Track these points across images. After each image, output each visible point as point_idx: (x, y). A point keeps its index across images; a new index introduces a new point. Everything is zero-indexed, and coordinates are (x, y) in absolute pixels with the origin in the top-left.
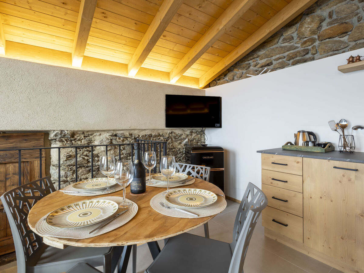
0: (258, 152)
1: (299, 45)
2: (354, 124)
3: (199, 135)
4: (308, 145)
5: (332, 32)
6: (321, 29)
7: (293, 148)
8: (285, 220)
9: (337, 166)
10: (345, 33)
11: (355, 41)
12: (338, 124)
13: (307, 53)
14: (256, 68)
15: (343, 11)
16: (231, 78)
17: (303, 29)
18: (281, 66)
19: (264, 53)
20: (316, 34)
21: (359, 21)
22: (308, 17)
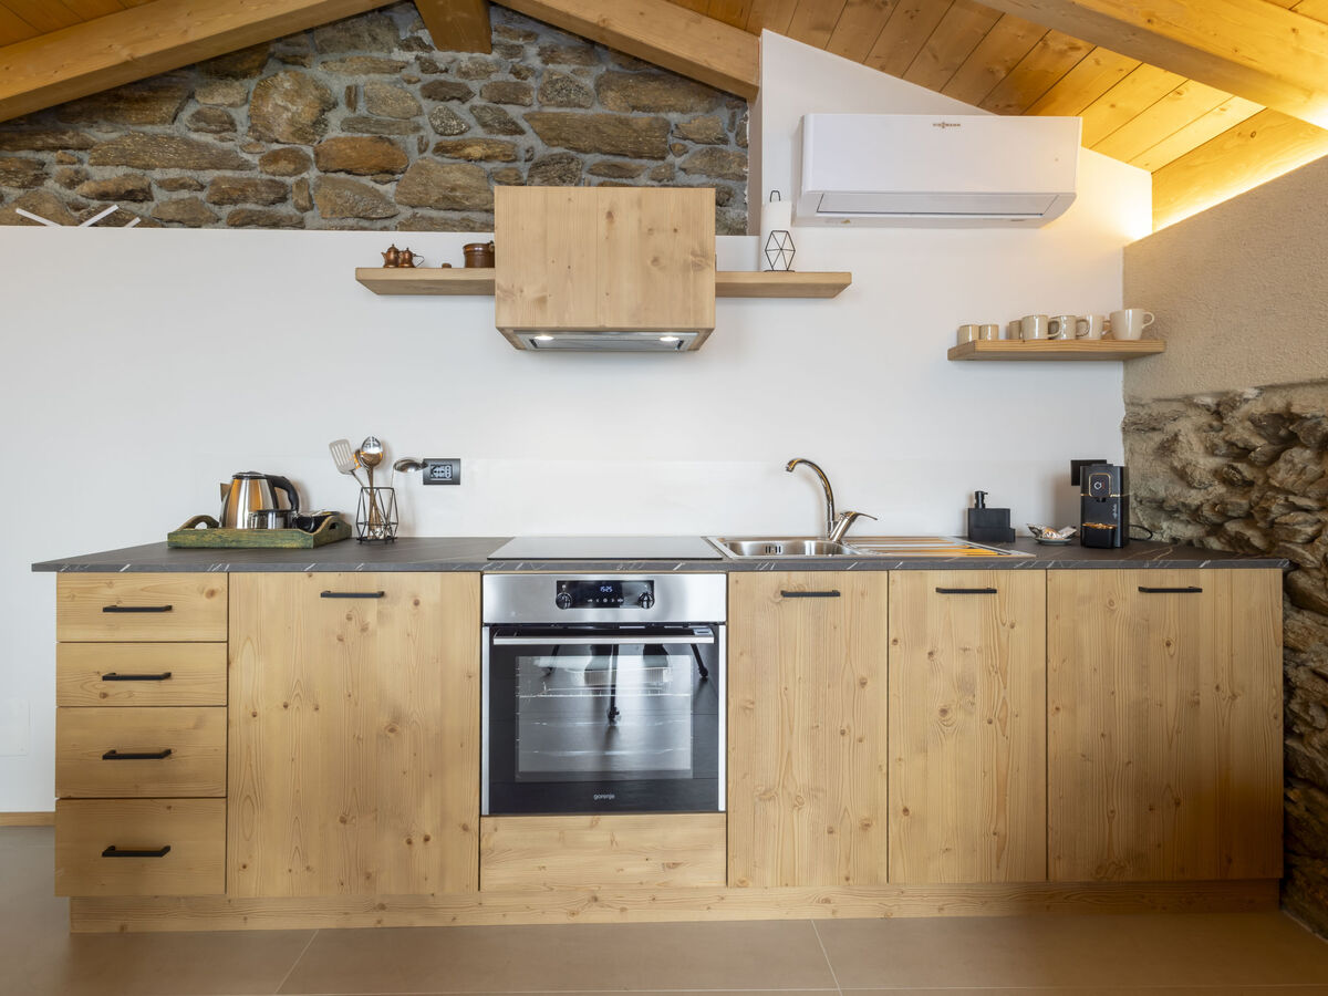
1: (254, 159)
5: (354, 154)
6: (325, 131)
9: (332, 590)
11: (412, 207)
13: (283, 199)
14: (73, 194)
15: (384, 101)
17: (268, 108)
18: (186, 217)
19: (110, 142)
20: (308, 142)
21: (421, 151)
22: (286, 72)
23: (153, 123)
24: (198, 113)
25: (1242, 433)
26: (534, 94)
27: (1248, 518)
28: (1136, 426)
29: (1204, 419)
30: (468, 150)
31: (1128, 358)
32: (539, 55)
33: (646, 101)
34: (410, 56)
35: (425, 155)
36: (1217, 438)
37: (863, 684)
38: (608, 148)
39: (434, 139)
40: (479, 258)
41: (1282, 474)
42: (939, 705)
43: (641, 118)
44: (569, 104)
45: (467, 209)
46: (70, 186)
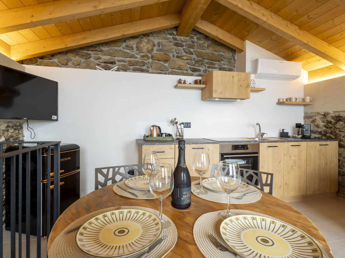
1: (138, 56)
6: (153, 51)
10: (166, 61)
11: (172, 69)
13: (144, 65)
14: (98, 62)
17: (142, 46)
18: (124, 68)
19: (107, 50)
20: (150, 53)
21: (173, 57)
22: (145, 38)
23: (116, 47)
24: (127, 45)
25: (330, 119)
26: (196, 47)
27: (331, 133)
28: (306, 117)
29: (322, 116)
30: (183, 58)
31: (305, 105)
32: (197, 39)
33: (217, 50)
34: (171, 37)
35: (174, 58)
36: (325, 120)
37: (280, 162)
38: (210, 59)
39: (176, 55)
40: (198, 82)
41: (338, 126)
42: (291, 165)
43: (216, 53)
44: (203, 49)
45: (183, 70)
46: (96, 60)
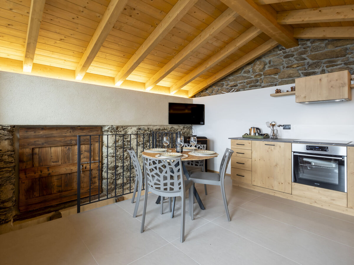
0: (229, 138)
1: (253, 77)
2: (278, 124)
3: (189, 130)
4: (255, 135)
5: (270, 72)
6: (265, 69)
7: (248, 136)
8: (243, 174)
9: (266, 144)
10: (276, 74)
11: (281, 79)
12: (271, 124)
13: (258, 82)
14: (228, 87)
15: (276, 61)
16: (211, 92)
17: (255, 68)
18: (243, 87)
19: (232, 78)
20: (262, 72)
22: (258, 61)
23: (238, 74)
24: (245, 71)
26: (309, 51)
30: (293, 66)
32: (310, 43)
34: (281, 52)
35: (284, 69)
38: (329, 58)
39: (286, 66)
43: (338, 49)
44: (318, 51)
45: (293, 77)
46: (227, 86)
